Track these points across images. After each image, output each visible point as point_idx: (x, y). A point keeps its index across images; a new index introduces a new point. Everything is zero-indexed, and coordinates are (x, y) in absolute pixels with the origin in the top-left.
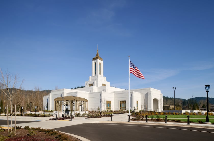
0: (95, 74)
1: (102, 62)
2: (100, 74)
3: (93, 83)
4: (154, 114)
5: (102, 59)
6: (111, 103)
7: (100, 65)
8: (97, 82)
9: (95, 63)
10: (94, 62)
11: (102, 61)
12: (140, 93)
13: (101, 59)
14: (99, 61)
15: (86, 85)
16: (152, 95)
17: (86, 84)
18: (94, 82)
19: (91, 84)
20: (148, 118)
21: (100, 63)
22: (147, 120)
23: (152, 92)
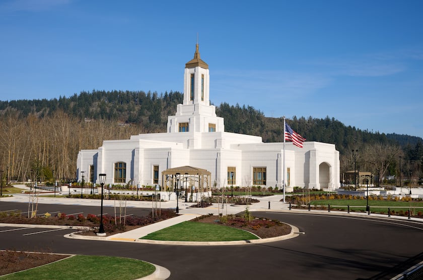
0: (192, 98)
1: (206, 72)
2: (202, 99)
3: (187, 121)
4: (319, 198)
5: (207, 65)
6: (235, 170)
7: (203, 79)
8: (198, 119)
9: (193, 76)
10: (188, 72)
11: (208, 70)
12: (294, 151)
13: (205, 66)
14: (200, 71)
15: (171, 123)
16: (317, 157)
17: (171, 120)
18: (190, 119)
19: (183, 123)
20: (311, 206)
21: (203, 75)
22: (309, 208)
23: (316, 152)
